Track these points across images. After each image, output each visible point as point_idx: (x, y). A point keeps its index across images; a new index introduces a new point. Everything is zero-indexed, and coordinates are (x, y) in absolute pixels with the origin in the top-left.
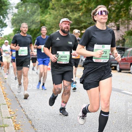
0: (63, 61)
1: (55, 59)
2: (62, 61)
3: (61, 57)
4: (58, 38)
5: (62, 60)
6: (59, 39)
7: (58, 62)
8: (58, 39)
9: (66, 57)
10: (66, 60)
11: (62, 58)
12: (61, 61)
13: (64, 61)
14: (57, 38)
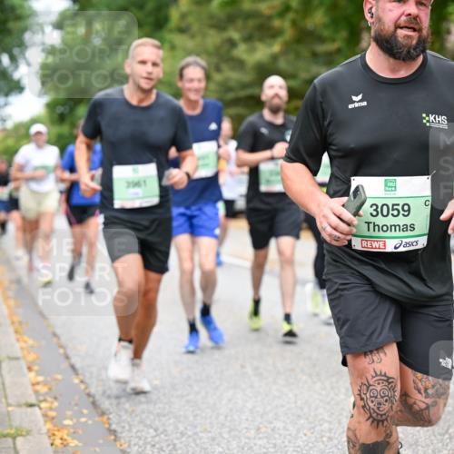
0: (388, 234)
1: (343, 227)
2: (382, 234)
3: (378, 210)
4: (360, 97)
5: (381, 228)
6: (365, 104)
7: (357, 244)
8: (358, 101)
9: (407, 210)
10: (405, 228)
11: (380, 220)
12: (377, 234)
13: (393, 234)
14: (354, 98)
